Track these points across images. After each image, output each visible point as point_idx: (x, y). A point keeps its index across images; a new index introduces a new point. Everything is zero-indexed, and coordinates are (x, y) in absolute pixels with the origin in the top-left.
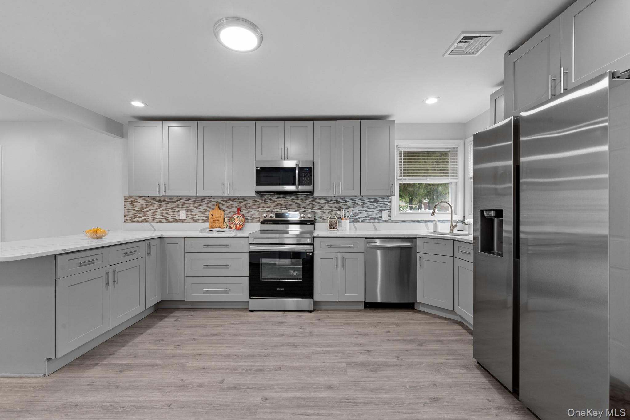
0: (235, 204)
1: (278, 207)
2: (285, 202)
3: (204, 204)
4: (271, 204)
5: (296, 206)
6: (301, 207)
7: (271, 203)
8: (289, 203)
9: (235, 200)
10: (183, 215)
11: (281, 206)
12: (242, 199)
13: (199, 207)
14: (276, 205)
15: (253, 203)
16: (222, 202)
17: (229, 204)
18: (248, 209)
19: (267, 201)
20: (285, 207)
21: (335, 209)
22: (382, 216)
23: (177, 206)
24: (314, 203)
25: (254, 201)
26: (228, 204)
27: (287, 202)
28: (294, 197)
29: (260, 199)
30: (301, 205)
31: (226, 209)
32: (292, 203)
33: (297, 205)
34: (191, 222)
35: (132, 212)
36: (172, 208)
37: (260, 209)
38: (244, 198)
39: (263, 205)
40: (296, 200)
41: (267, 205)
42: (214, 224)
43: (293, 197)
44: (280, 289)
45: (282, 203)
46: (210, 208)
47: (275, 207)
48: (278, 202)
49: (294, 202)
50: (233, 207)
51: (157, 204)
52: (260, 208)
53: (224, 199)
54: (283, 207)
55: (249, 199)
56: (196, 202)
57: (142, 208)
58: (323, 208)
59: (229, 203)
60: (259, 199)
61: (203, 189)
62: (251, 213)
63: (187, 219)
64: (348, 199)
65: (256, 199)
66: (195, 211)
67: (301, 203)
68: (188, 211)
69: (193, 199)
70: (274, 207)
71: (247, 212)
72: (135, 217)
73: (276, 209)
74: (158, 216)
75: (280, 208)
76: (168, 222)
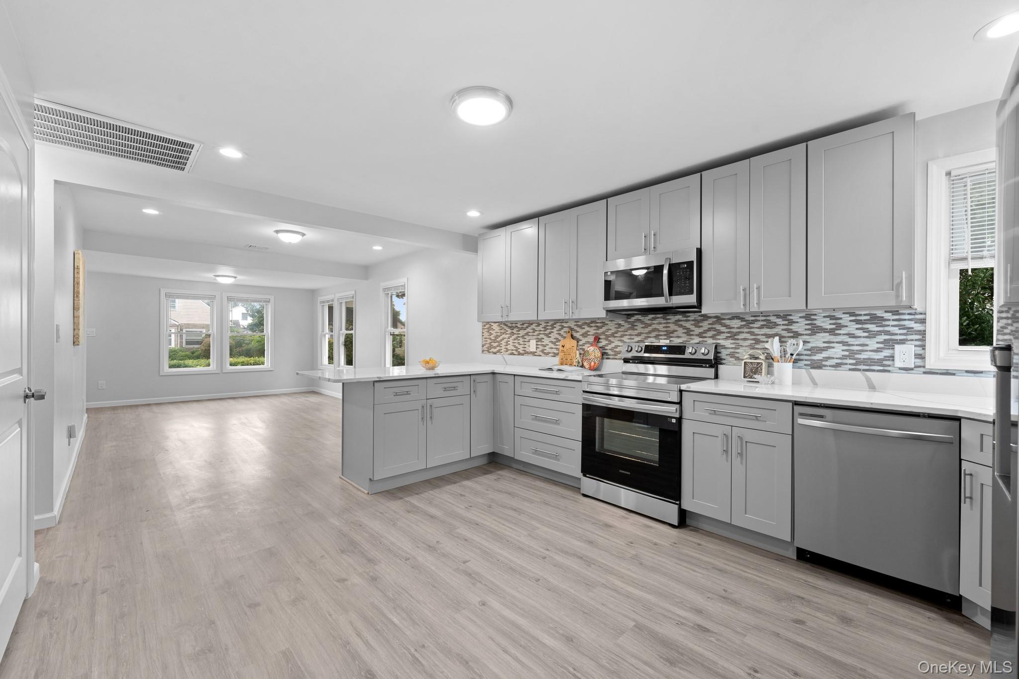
0: (592, 331)
1: (654, 334)
2: (665, 325)
3: (555, 330)
4: (642, 329)
5: (683, 333)
6: (693, 335)
7: (642, 327)
8: (673, 327)
9: (591, 325)
10: (532, 346)
11: (657, 333)
12: (600, 323)
13: (550, 335)
14: (650, 332)
15: (616, 328)
16: (576, 328)
17: (584, 331)
18: (609, 339)
19: (637, 326)
20: (665, 335)
21: (763, 338)
22: (893, 357)
23: (527, 334)
24: (718, 327)
25: (617, 326)
26: (583, 330)
27: (668, 325)
28: (681, 317)
29: (626, 322)
30: (694, 331)
31: (581, 338)
32: (676, 328)
33: (686, 331)
34: (541, 356)
35: (489, 341)
36: (523, 337)
37: (625, 339)
38: (604, 321)
39: (630, 332)
40: (685, 322)
41: (636, 332)
42: (564, 359)
43: (679, 317)
45: (661, 327)
46: (562, 336)
47: (649, 335)
48: (654, 326)
49: (681, 326)
50: (589, 335)
51: (509, 331)
52: (625, 337)
53: (578, 323)
54: (661, 335)
55: (610, 322)
56: (547, 328)
57: (497, 337)
58: (736, 337)
59: (584, 328)
60: (624, 322)
61: (544, 311)
62: (613, 345)
63: (537, 351)
64: (794, 318)
65: (620, 322)
66: (546, 341)
67: (693, 328)
68: (539, 340)
69: (544, 324)
70: (646, 335)
71: (607, 342)
72: (491, 347)
73: (649, 339)
74: (510, 347)
75: (657, 337)
76: (519, 354)
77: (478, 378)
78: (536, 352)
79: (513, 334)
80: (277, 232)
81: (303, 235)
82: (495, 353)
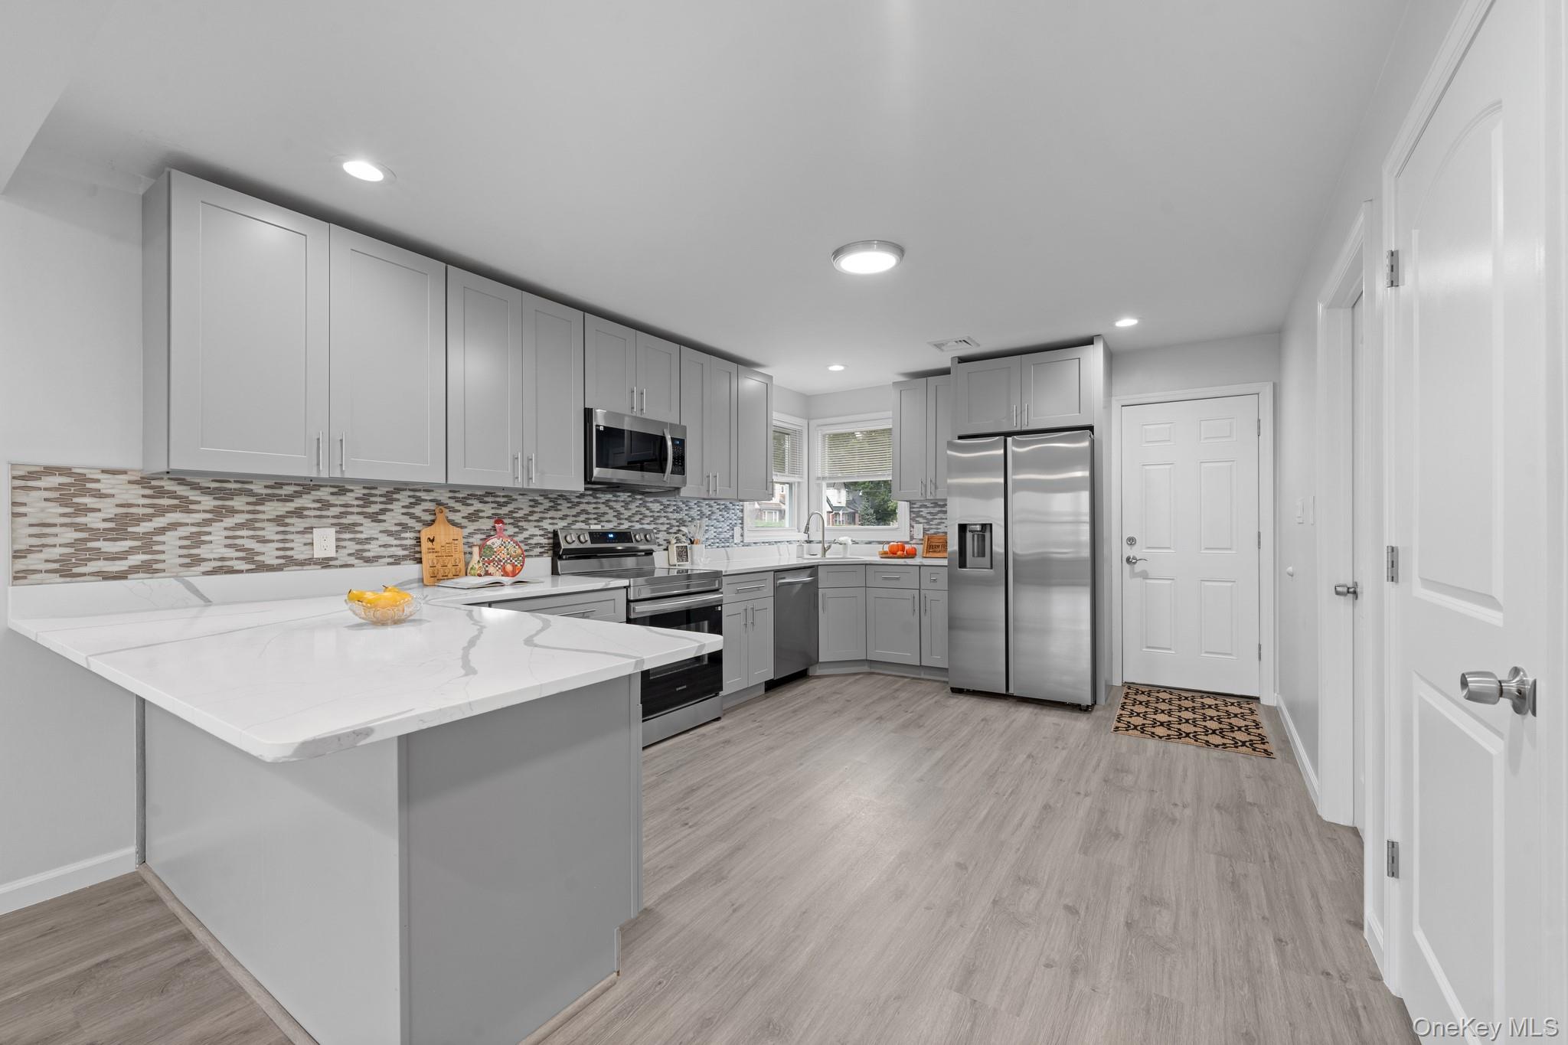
0: (488, 510)
1: (583, 517)
2: (595, 506)
3: (395, 506)
4: (568, 510)
6: (623, 519)
7: (568, 508)
8: (603, 508)
9: (486, 499)
10: (324, 541)
11: (587, 516)
12: (503, 496)
13: (380, 517)
14: (578, 515)
15: (530, 506)
16: (452, 503)
17: (471, 510)
18: (520, 524)
19: (561, 504)
20: (595, 519)
21: (674, 523)
22: (733, 536)
23: (299, 513)
24: (643, 510)
25: (532, 503)
26: (469, 507)
27: (599, 506)
28: (612, 496)
30: (624, 514)
31: (465, 522)
32: (607, 509)
34: (350, 566)
35: (69, 537)
36: (279, 520)
37: (546, 524)
38: (510, 494)
39: (551, 514)
40: (615, 503)
41: (559, 514)
43: (609, 496)
45: (590, 508)
46: (418, 519)
47: (577, 519)
48: (582, 507)
49: (611, 508)
50: (482, 517)
51: (208, 502)
53: (457, 495)
55: (521, 497)
56: (372, 499)
57: (124, 520)
58: (657, 521)
59: (472, 505)
60: (542, 498)
62: (526, 534)
63: (338, 555)
64: (692, 504)
65: (536, 498)
66: (369, 529)
67: (622, 510)
68: (343, 528)
69: (360, 492)
70: (574, 519)
71: (517, 530)
72: (80, 556)
73: (577, 524)
75: (585, 521)
76: (263, 567)
78: (336, 559)
79: (219, 513)
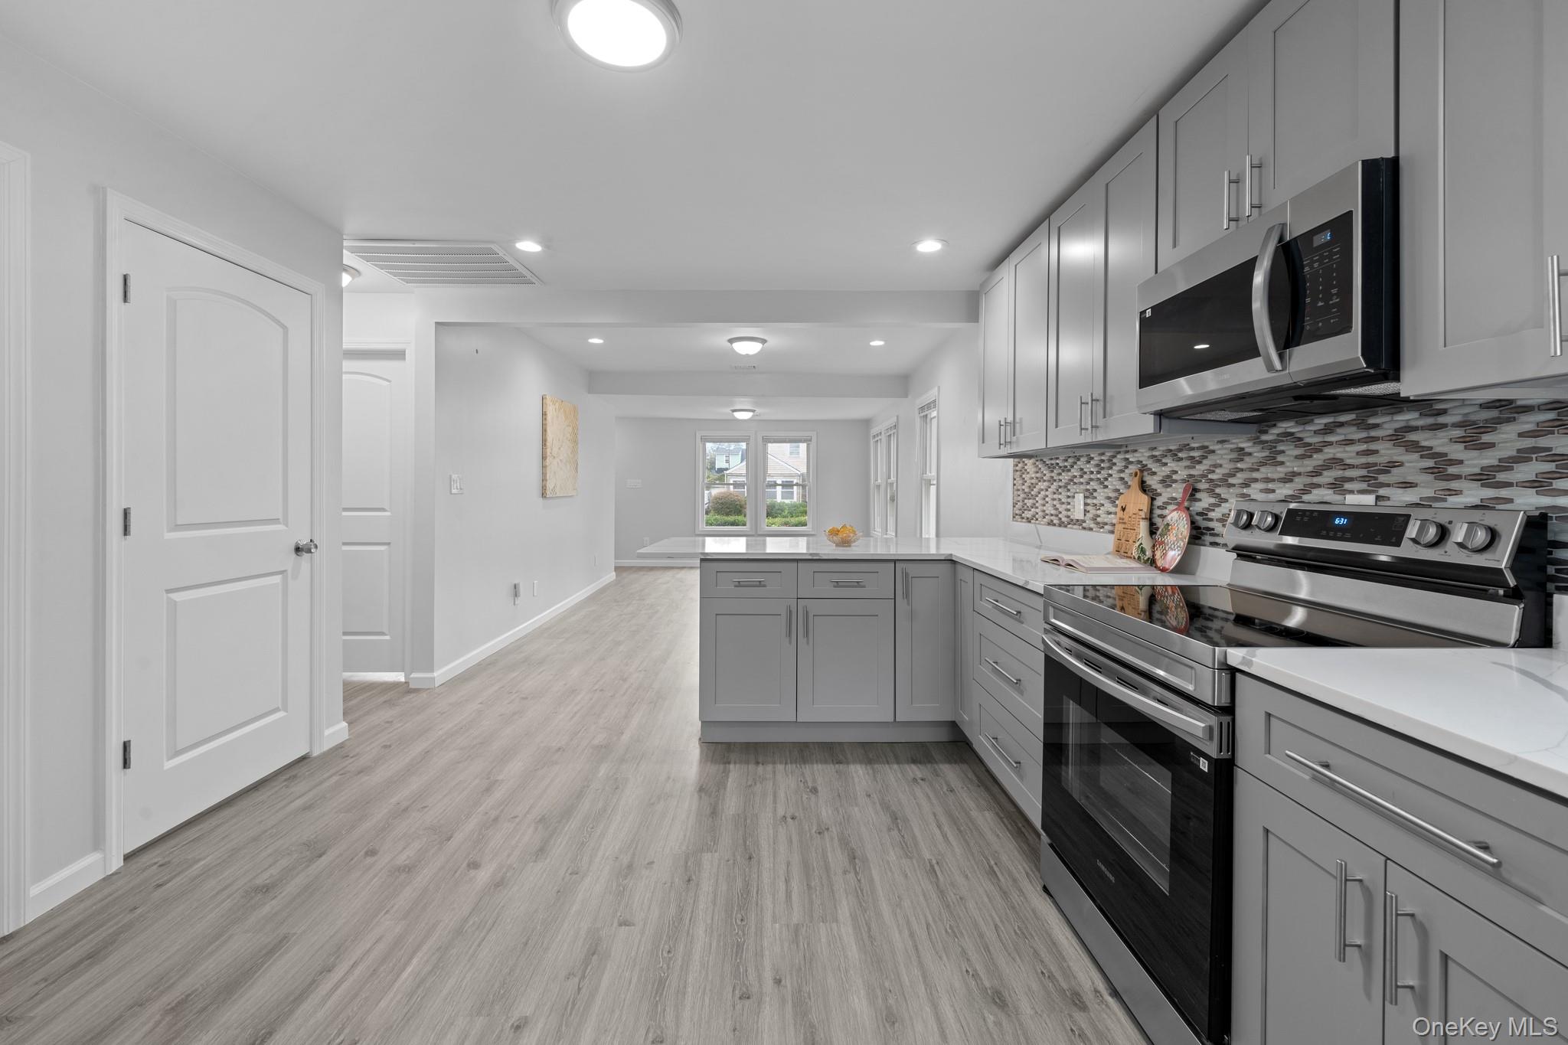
0: (1182, 470)
1: (1328, 476)
2: (1364, 447)
3: (1114, 471)
4: (1299, 462)
5: (1426, 470)
6: (1458, 477)
7: (1297, 457)
8: (1387, 452)
9: (1180, 455)
10: (1079, 505)
11: (1339, 473)
12: (1198, 448)
13: (1106, 483)
14: (1317, 473)
15: (1231, 460)
17: (1166, 471)
18: (1218, 490)
19: (1283, 452)
20: (1363, 478)
23: (1072, 481)
25: (1234, 455)
26: (1164, 468)
27: (1373, 446)
28: (1416, 415)
29: (1257, 441)
30: (1461, 462)
31: (1159, 488)
32: (1398, 454)
33: (1430, 463)
34: (1091, 529)
35: (1022, 496)
36: (1066, 487)
38: (1206, 444)
39: (1266, 471)
40: (1428, 434)
41: (1280, 472)
42: (1123, 541)
43: (1408, 417)
44: (1103, 868)
45: (1348, 454)
46: (1125, 484)
47: (1315, 480)
48: (1330, 452)
49: (1414, 447)
50: (1176, 481)
51: (1048, 475)
52: (1253, 485)
53: (1156, 453)
54: (1351, 480)
55: (1220, 446)
56: (1103, 465)
57: (1032, 487)
59: (1166, 464)
60: (1250, 442)
61: (1057, 427)
62: (1224, 509)
63: (1086, 518)
65: (1242, 445)
66: (1100, 495)
67: (1456, 451)
68: (1089, 494)
69: (1098, 458)
70: (1309, 480)
71: (1212, 500)
72: (1024, 508)
73: (1315, 491)
74: (1050, 510)
75: (1337, 486)
77: (913, 570)
78: (1085, 522)
79: (1052, 480)
80: (731, 341)
81: (764, 341)
82: (1029, 521)
